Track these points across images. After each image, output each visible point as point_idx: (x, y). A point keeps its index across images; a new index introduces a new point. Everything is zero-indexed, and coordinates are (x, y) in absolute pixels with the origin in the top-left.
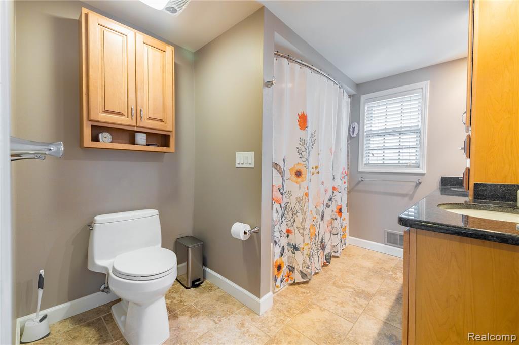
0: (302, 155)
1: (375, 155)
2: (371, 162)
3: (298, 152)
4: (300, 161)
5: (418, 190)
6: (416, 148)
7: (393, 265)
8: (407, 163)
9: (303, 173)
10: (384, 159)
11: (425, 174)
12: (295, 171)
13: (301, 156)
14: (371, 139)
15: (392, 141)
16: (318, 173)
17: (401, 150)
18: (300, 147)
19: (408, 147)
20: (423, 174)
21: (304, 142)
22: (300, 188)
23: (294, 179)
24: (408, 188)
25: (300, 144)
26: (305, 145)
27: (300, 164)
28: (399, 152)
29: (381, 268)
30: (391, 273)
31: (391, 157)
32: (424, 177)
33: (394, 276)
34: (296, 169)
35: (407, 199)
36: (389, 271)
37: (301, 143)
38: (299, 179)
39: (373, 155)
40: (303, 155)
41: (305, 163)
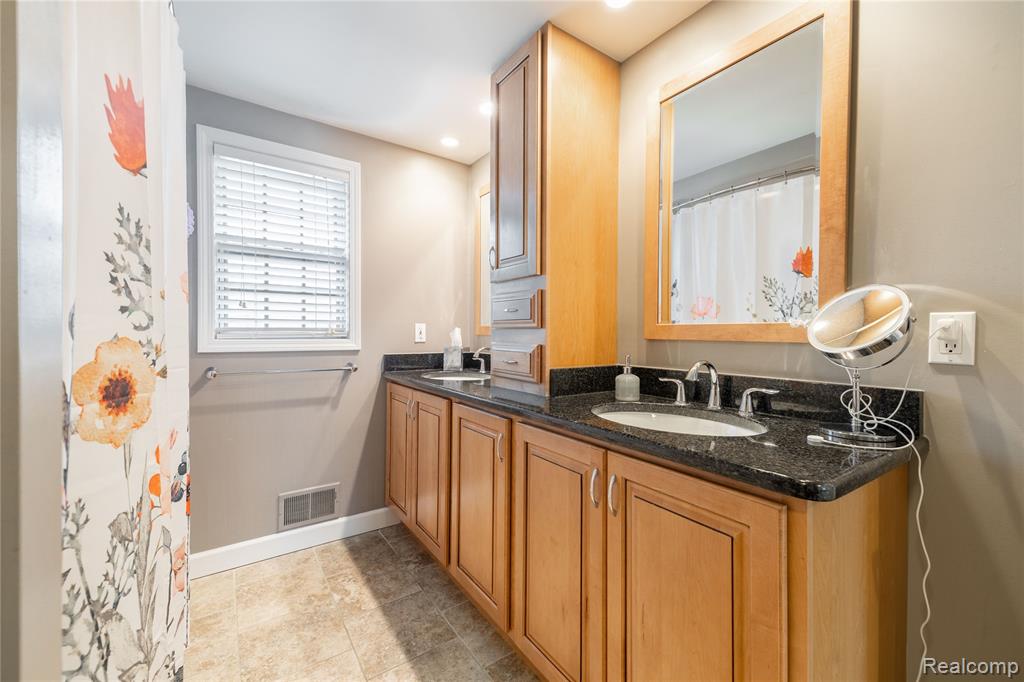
0: (129, 294)
1: (249, 306)
2: (231, 325)
3: (114, 280)
4: (124, 325)
5: (347, 385)
6: (338, 296)
7: (320, 575)
8: (326, 330)
9: (137, 388)
10: (267, 317)
11: (358, 351)
12: (100, 381)
13: (126, 302)
14: (229, 261)
15: (285, 274)
16: (163, 373)
17: (309, 299)
18: (118, 251)
19: (328, 292)
20: (355, 352)
21: (139, 236)
22: (128, 461)
23: (99, 424)
24: (328, 384)
25: (120, 240)
26: (142, 250)
27: (126, 340)
28: (304, 301)
29: (309, 602)
30: (337, 597)
31: (286, 314)
32: (356, 357)
33: (347, 600)
34: (107, 371)
35: (327, 408)
36: (329, 595)
37: (126, 238)
38: (124, 420)
39: (243, 304)
40: (136, 296)
41: (142, 336)
